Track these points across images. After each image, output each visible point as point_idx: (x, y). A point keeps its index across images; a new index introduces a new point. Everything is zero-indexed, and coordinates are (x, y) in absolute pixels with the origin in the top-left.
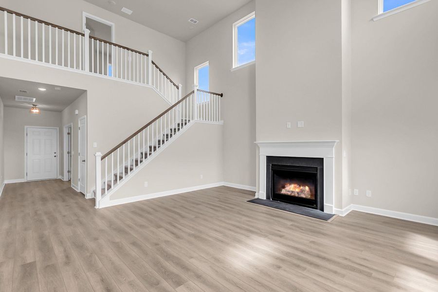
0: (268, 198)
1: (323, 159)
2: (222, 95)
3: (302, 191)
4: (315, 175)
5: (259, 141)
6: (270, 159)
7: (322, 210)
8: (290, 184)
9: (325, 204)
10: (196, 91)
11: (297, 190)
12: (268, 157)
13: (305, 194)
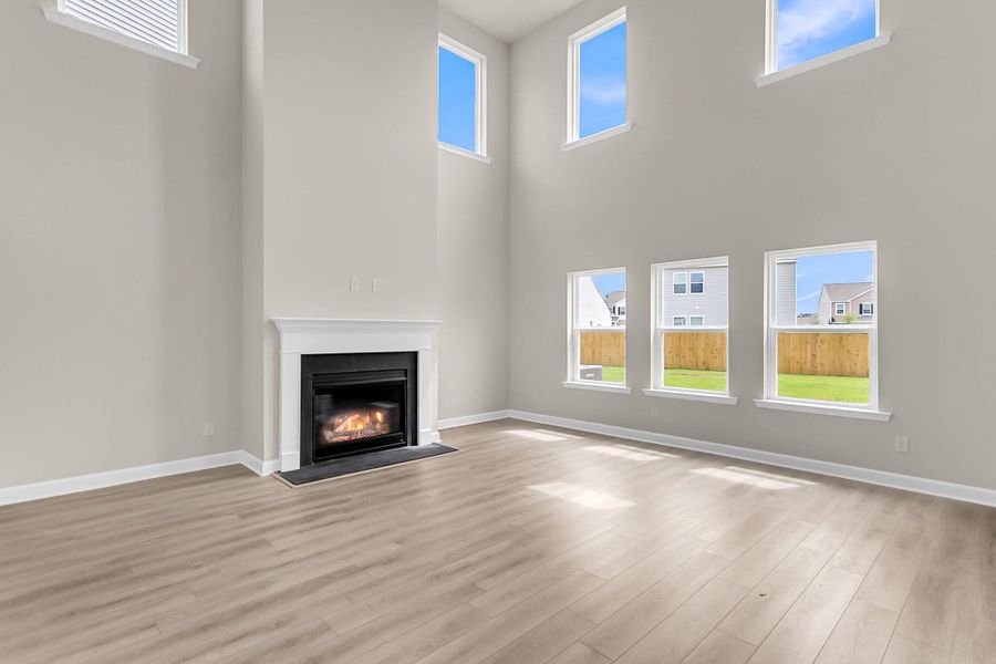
0: (304, 463)
1: (416, 353)
6: (309, 362)
7: (415, 443)
9: (420, 431)
11: (360, 426)
12: (304, 359)
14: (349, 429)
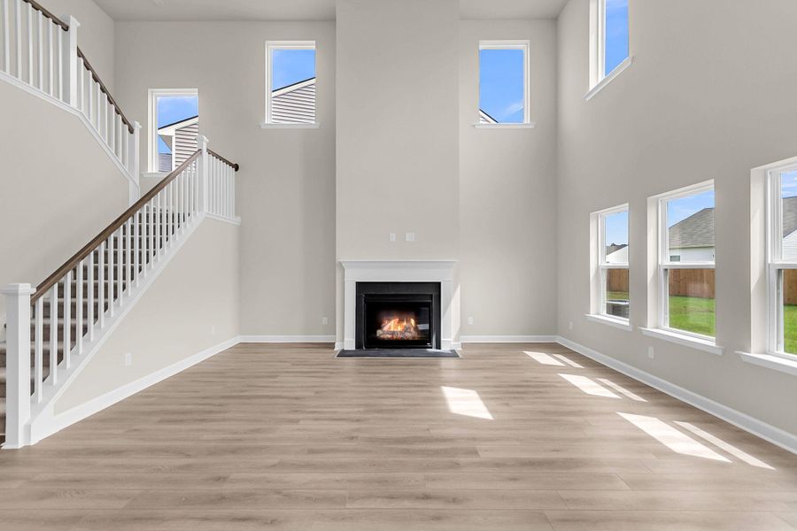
0: (358, 346)
1: (440, 283)
2: (236, 167)
3: (406, 329)
4: (429, 305)
5: (341, 257)
6: (360, 286)
7: (438, 347)
8: (389, 320)
9: (442, 339)
10: (205, 151)
11: (400, 329)
12: (359, 284)
13: (410, 332)
14: (392, 330)
